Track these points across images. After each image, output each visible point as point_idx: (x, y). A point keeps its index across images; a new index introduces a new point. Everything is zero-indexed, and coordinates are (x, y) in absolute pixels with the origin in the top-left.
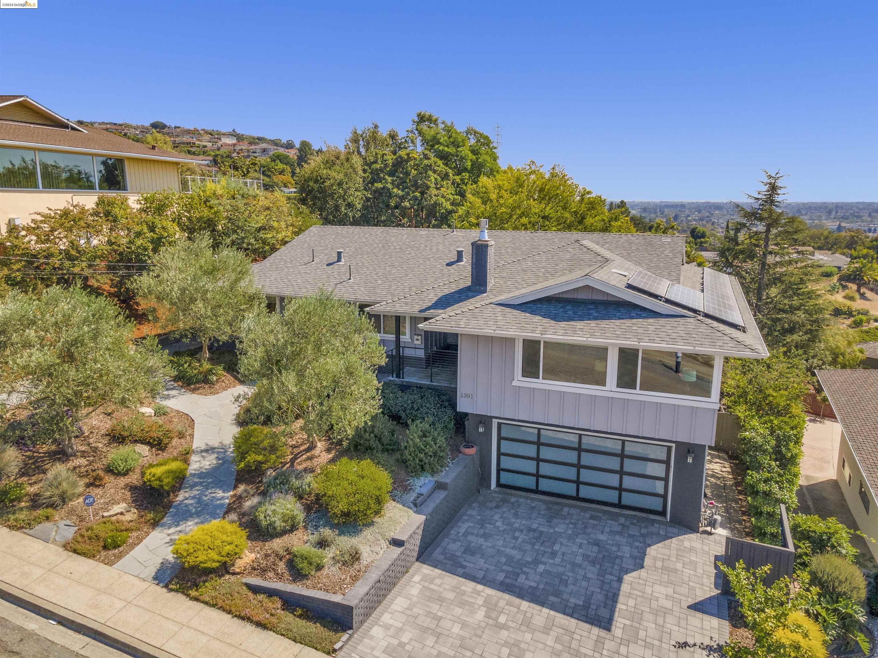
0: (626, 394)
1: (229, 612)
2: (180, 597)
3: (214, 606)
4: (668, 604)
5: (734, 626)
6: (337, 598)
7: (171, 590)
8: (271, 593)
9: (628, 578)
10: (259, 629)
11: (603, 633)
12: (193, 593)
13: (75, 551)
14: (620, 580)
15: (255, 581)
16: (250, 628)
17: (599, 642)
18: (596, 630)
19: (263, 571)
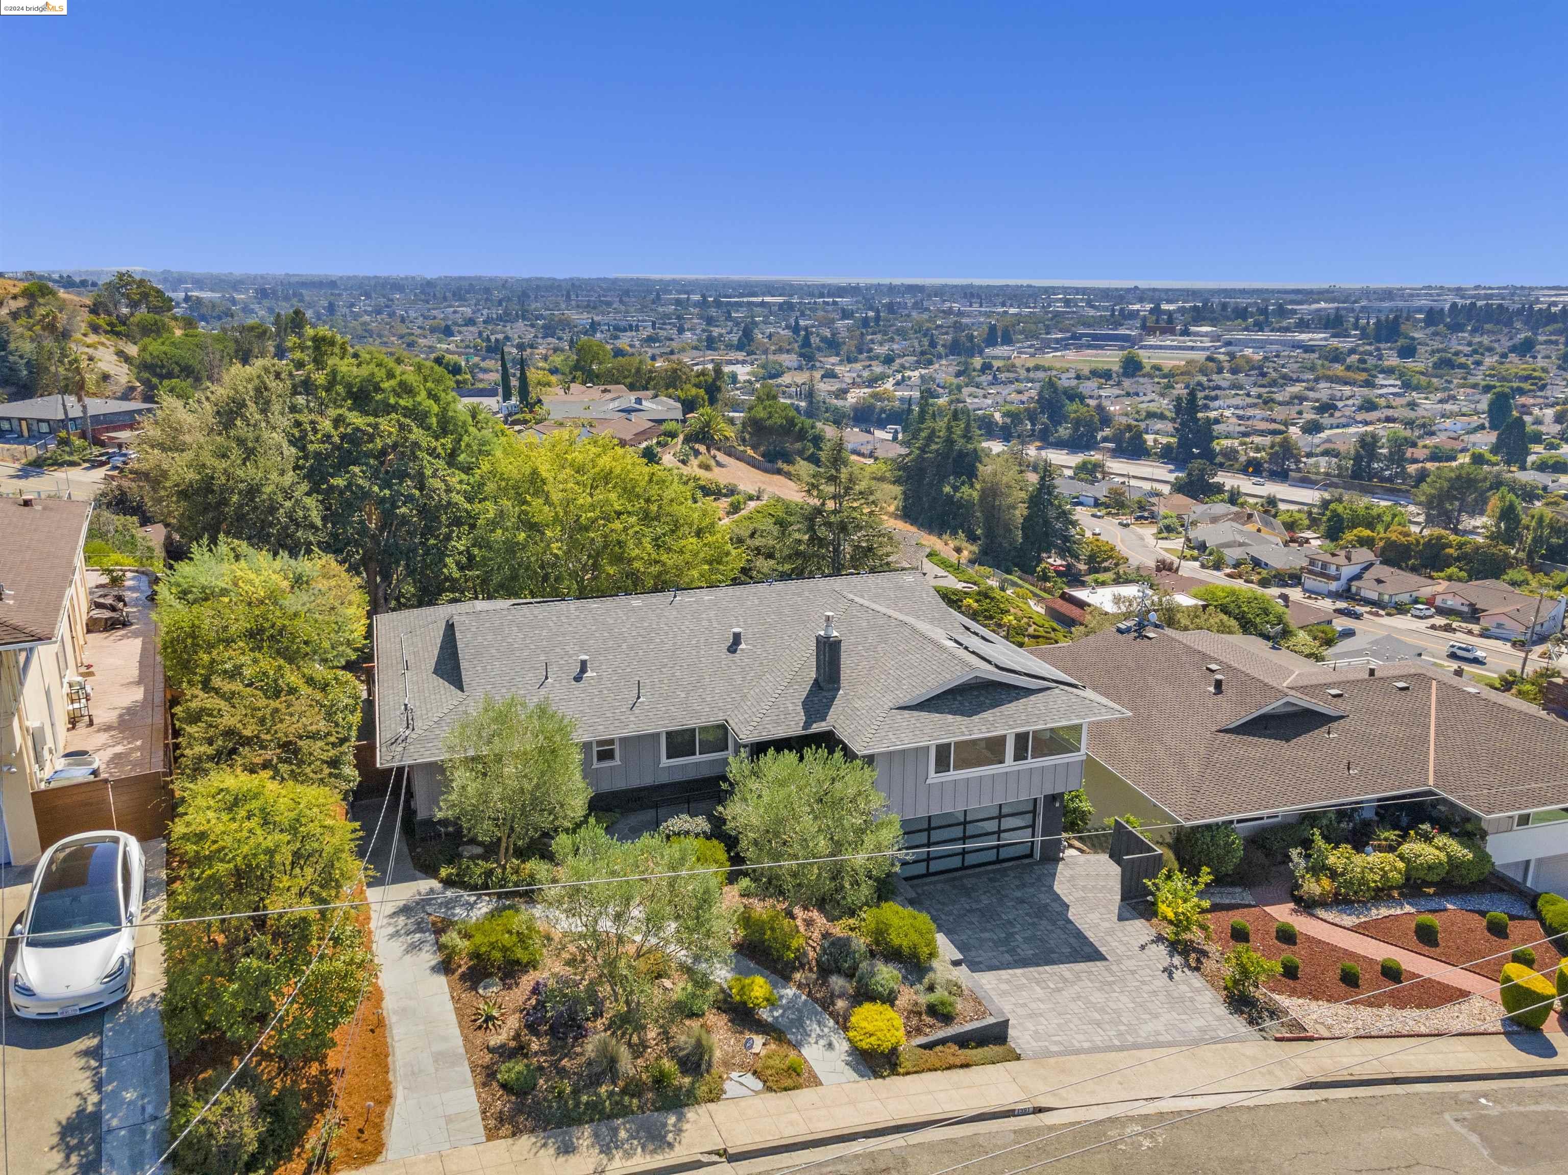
0: (1023, 765)
1: (935, 1070)
2: (895, 1078)
3: (923, 1071)
4: (1106, 925)
5: (1148, 920)
6: (991, 1020)
7: (884, 1077)
8: (943, 1042)
9: (1070, 915)
10: (966, 1070)
11: (1104, 963)
12: (901, 1070)
13: (786, 1089)
14: (1070, 922)
15: (922, 1040)
16: (961, 1071)
17: (1108, 969)
18: (1098, 963)
19: (919, 1031)
